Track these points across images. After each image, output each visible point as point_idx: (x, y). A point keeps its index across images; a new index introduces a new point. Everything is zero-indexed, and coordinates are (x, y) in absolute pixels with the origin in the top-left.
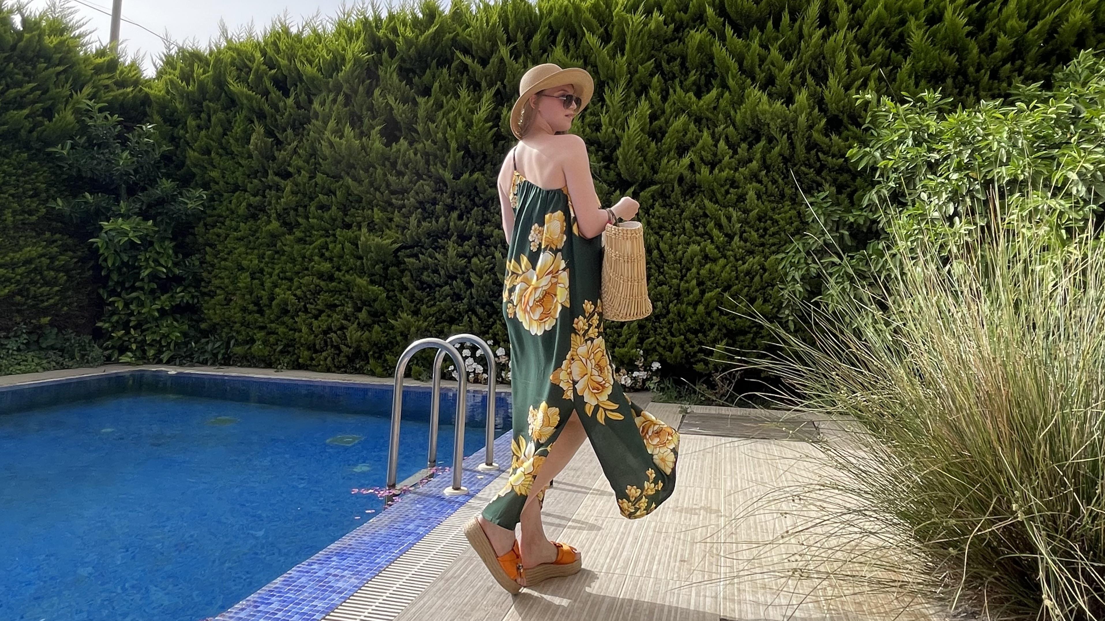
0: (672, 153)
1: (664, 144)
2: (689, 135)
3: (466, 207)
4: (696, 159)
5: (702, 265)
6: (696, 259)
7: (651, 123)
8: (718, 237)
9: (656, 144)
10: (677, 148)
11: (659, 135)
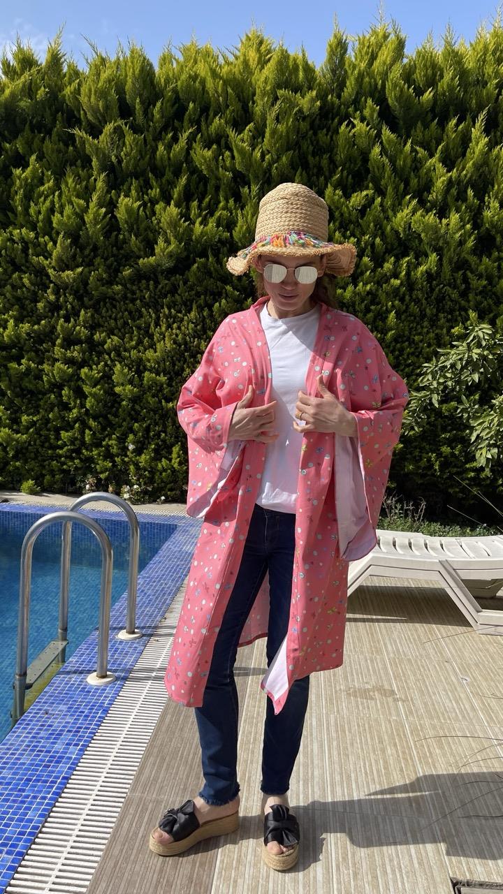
3: (73, 308)
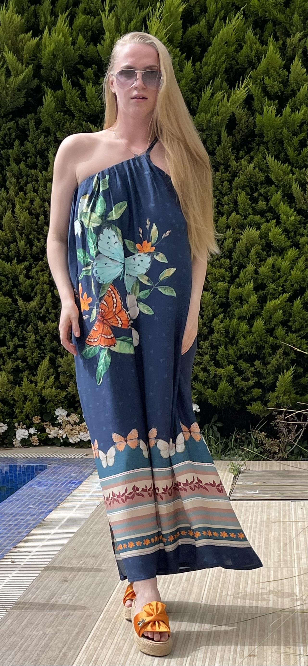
0: (218, 81)
1: (206, 64)
2: (245, 49)
4: (256, 92)
5: (262, 260)
6: (253, 251)
7: (185, 28)
8: (288, 216)
9: (194, 65)
10: (226, 71)
11: (197, 49)
